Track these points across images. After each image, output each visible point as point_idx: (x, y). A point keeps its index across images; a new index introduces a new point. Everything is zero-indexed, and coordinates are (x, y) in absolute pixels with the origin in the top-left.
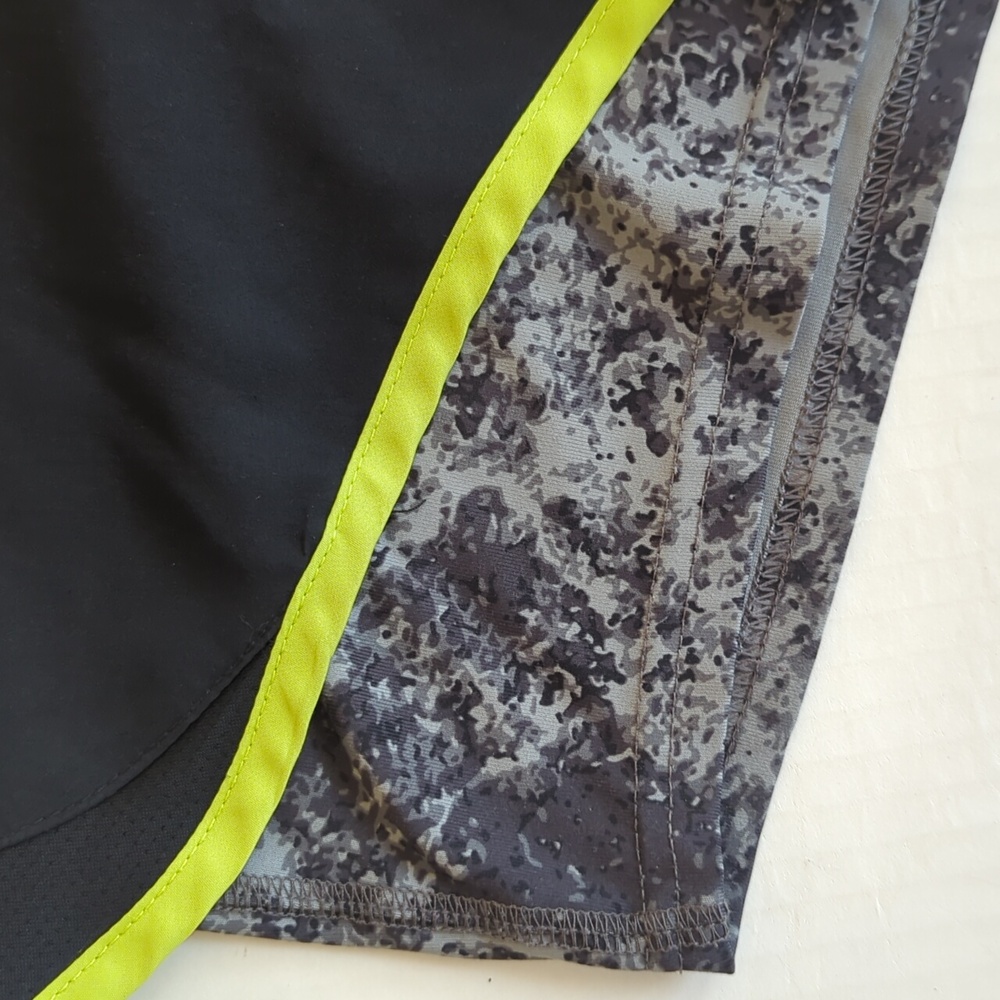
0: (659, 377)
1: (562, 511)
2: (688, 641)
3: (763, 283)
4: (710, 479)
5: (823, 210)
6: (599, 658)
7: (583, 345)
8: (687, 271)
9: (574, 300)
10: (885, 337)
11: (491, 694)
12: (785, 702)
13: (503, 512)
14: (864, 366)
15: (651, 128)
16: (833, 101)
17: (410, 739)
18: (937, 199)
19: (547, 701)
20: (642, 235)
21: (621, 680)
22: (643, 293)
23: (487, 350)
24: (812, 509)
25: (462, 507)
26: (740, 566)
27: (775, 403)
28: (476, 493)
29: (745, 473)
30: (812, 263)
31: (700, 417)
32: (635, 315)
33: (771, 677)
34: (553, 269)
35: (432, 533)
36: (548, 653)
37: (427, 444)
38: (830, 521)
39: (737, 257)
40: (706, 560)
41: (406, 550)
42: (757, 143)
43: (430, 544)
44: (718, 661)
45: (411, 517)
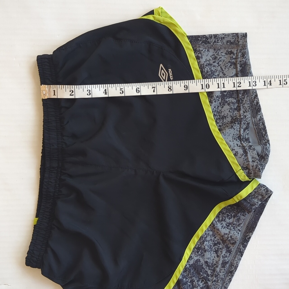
0: (219, 249)
1: (206, 262)
2: (218, 278)
3: (232, 242)
4: (223, 261)
5: (239, 235)
6: (208, 279)
7: (211, 245)
8: (224, 239)
9: (211, 240)
10: (244, 248)
11: (196, 281)
12: (227, 286)
13: (200, 262)
14: (241, 251)
15: (222, 222)
16: (242, 221)
17: (187, 285)
18: (252, 234)
19: (202, 282)
20: (220, 234)
21: (210, 281)
22: (219, 240)
23: (201, 244)
24: (233, 266)
25: (196, 261)
26: (225, 271)
27: (231, 253)
28: (197, 259)
29: (227, 261)
30: (237, 240)
31: (223, 254)
32: (217, 242)
33: (226, 283)
34: (209, 236)
35: (192, 263)
36: (203, 277)
37: (193, 253)
38: (235, 267)
39: (230, 238)
40: (221, 270)
41: (189, 265)
42: (233, 225)
43: (192, 264)
44: (221, 281)
45: (190, 261)
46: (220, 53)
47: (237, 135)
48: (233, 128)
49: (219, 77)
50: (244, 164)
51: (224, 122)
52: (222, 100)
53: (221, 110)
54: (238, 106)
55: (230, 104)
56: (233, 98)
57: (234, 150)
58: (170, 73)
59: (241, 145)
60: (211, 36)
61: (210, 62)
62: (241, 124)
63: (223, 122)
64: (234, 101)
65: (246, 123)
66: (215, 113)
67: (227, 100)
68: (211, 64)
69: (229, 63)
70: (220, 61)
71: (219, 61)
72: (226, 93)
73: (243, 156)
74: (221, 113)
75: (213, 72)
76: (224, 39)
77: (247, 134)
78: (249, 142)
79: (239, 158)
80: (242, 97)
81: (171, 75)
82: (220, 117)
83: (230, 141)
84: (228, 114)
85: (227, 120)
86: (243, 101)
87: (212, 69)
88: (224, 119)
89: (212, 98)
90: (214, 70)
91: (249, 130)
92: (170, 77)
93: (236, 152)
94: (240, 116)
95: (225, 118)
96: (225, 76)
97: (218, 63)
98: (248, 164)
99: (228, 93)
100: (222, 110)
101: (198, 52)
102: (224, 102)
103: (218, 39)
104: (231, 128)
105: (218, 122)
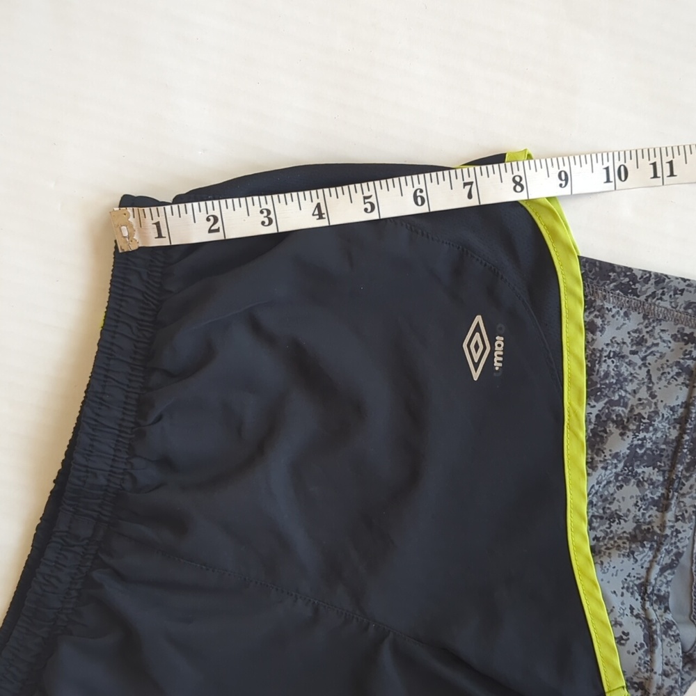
46: (657, 330)
47: (638, 578)
48: (634, 558)
49: (634, 397)
50: (636, 673)
51: (611, 532)
52: (625, 466)
53: (612, 494)
54: (666, 497)
55: (643, 485)
56: (656, 470)
57: (621, 625)
58: (496, 348)
59: (641, 612)
60: (647, 276)
61: (621, 349)
62: (658, 550)
63: (609, 530)
64: (658, 477)
65: (675, 550)
66: (595, 500)
67: (639, 471)
68: (623, 357)
69: (674, 368)
70: (653, 353)
71: (649, 352)
72: (643, 451)
73: (642, 651)
74: (610, 503)
75: (621, 378)
76: (681, 294)
77: (668, 583)
78: (667, 609)
79: (629, 652)
80: (684, 472)
81: (499, 356)
82: (604, 513)
83: (615, 592)
84: (629, 510)
85: (620, 526)
86: (684, 485)
87: (623, 369)
88: (614, 521)
89: (597, 455)
90: (626, 374)
91: (674, 573)
92: (495, 360)
93: (623, 633)
94: (663, 527)
95: (617, 521)
96: (655, 400)
97: (644, 359)
98: (649, 679)
99: (649, 452)
100: (615, 496)
101: (597, 313)
102: (628, 475)
103: (665, 290)
104: (628, 556)
105: (595, 525)
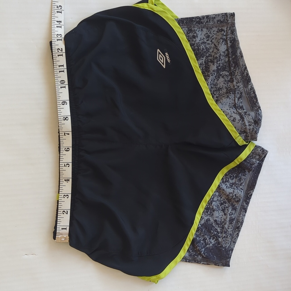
0: (226, 208)
1: (215, 221)
2: (227, 234)
3: (236, 199)
4: (230, 218)
5: (242, 193)
6: (218, 236)
7: (218, 204)
8: (229, 198)
9: (218, 200)
10: (247, 205)
11: (208, 239)
12: (235, 241)
13: (210, 221)
14: (245, 207)
15: (226, 183)
16: (244, 180)
17: (200, 243)
18: (253, 192)
19: (213, 240)
20: (225, 194)
21: (220, 238)
22: (224, 199)
23: (209, 205)
24: (239, 221)
25: (206, 220)
26: (232, 227)
27: (236, 211)
28: (207, 219)
29: (233, 218)
30: (241, 198)
31: (229, 212)
32: (223, 201)
33: (234, 238)
34: (216, 197)
35: (203, 223)
36: (213, 235)
37: (203, 214)
38: (241, 223)
39: (234, 197)
40: (229, 226)
41: (201, 224)
42: (236, 184)
43: (203, 224)
44: (230, 236)
45: (202, 221)
46: (212, 32)
47: (232, 104)
48: (229, 98)
49: (213, 53)
50: (242, 128)
51: (220, 94)
52: (217, 73)
53: (216, 83)
54: (232, 78)
55: (224, 77)
56: (226, 71)
57: (232, 116)
58: (167, 56)
59: (237, 112)
60: (203, 17)
61: (204, 40)
62: (235, 93)
63: (219, 94)
64: (227, 73)
65: (240, 92)
66: (212, 86)
67: (221, 73)
68: (206, 43)
69: (221, 40)
70: (213, 39)
71: (212, 39)
72: (220, 67)
73: (241, 121)
74: (217, 86)
75: (207, 49)
76: (215, 19)
77: (241, 102)
78: (244, 109)
79: (237, 123)
80: (234, 69)
81: (168, 58)
82: (216, 89)
83: (227, 109)
84: (223, 86)
85: (222, 91)
86: (235, 73)
87: (207, 46)
88: (220, 90)
89: (209, 73)
90: (208, 47)
91: (242, 99)
92: (168, 60)
93: (234, 118)
94: (234, 86)
95: (221, 90)
96: (219, 51)
97: (211, 41)
98: (246, 128)
99: (222, 67)
100: (217, 83)
101: (194, 32)
102: (219, 76)
103: (210, 19)
104: (227, 98)
105: (215, 93)
